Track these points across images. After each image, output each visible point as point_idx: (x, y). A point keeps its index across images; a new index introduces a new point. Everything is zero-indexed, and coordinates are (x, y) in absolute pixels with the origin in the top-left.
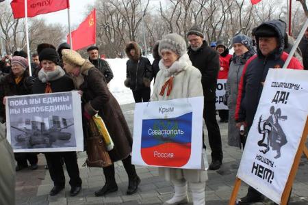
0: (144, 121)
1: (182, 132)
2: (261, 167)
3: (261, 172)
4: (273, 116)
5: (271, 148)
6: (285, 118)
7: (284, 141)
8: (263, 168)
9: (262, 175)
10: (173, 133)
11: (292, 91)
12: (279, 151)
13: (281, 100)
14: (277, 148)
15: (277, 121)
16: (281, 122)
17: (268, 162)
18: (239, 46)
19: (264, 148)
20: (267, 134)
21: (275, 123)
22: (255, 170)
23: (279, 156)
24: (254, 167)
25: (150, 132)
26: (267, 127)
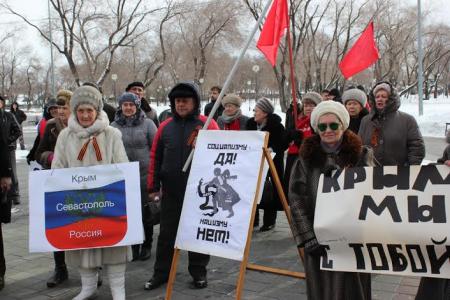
0: (47, 194)
1: (111, 204)
2: (209, 230)
3: (212, 235)
4: (219, 177)
5: (220, 209)
6: (235, 177)
7: (236, 199)
8: (213, 231)
9: (213, 238)
10: (98, 205)
11: (239, 152)
12: (231, 210)
13: (227, 161)
14: (229, 207)
15: (225, 182)
16: (230, 182)
17: (219, 223)
18: (131, 105)
19: (210, 211)
20: (211, 197)
21: (222, 183)
22: (201, 235)
23: (232, 215)
24: (199, 232)
25: (60, 207)
26: (211, 189)
